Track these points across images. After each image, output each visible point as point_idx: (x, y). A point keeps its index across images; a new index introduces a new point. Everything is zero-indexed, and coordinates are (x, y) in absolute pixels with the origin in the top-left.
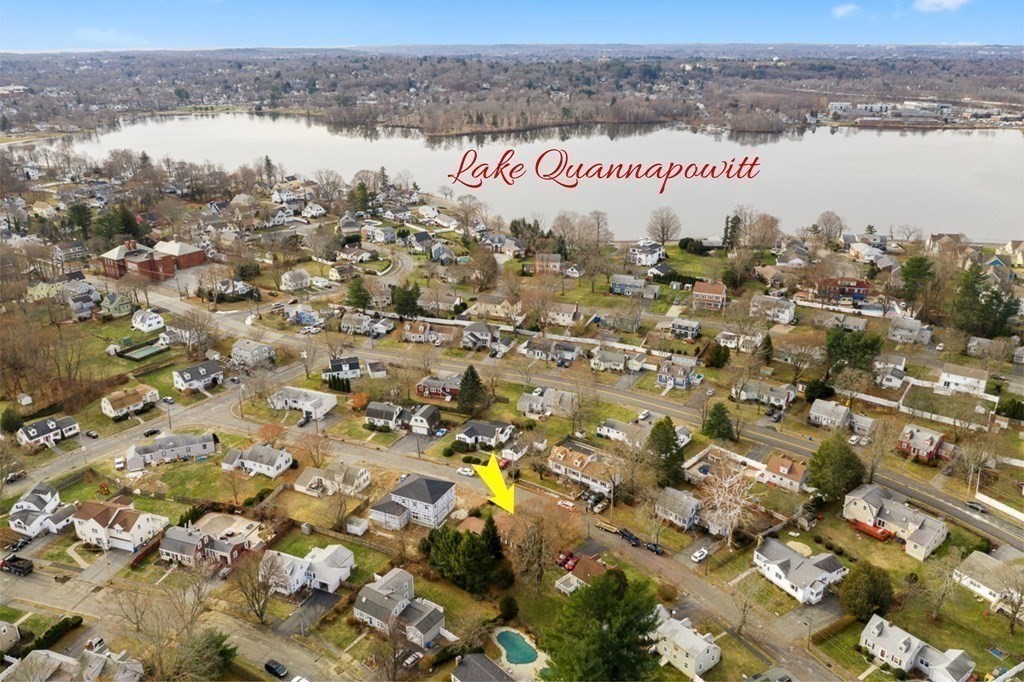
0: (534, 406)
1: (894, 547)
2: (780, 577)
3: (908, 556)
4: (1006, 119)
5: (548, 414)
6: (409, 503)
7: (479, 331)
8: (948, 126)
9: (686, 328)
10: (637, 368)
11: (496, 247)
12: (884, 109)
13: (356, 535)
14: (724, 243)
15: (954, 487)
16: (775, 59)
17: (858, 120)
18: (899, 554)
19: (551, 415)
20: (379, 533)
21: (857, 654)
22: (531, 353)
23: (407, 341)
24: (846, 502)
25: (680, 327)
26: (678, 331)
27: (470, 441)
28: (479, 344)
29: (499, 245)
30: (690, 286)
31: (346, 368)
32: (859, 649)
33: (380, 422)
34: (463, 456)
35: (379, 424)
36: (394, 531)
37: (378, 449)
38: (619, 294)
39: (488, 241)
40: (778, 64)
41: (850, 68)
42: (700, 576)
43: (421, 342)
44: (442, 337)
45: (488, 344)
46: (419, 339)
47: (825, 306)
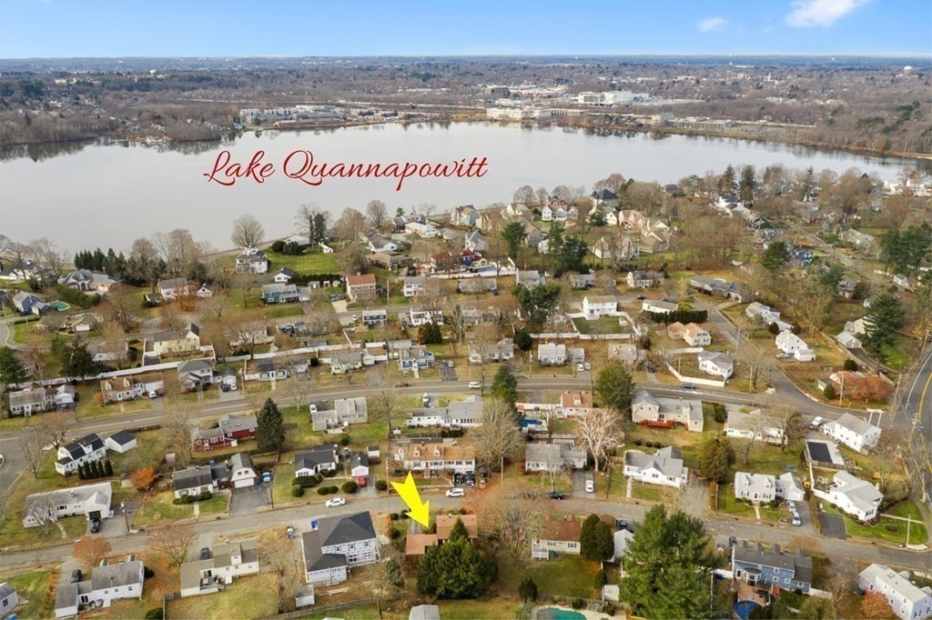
0: (330, 421)
1: (680, 429)
2: (657, 476)
3: (691, 432)
4: (385, 115)
5: (346, 424)
6: (344, 549)
7: (197, 369)
8: (349, 123)
9: (378, 317)
10: (372, 362)
11: (83, 285)
12: (288, 113)
13: (309, 606)
14: (311, 241)
15: (664, 379)
16: (152, 72)
17: (277, 123)
18: (686, 433)
19: (350, 425)
20: (331, 592)
21: (740, 504)
22: (265, 376)
23: (112, 402)
24: (634, 410)
25: (372, 318)
26: (370, 322)
27: (311, 472)
28: (203, 382)
29: (86, 282)
30: (328, 282)
31: (88, 450)
32: (739, 500)
33: (195, 491)
34: (315, 490)
35: (194, 494)
36: (342, 584)
37: (219, 518)
38: (275, 303)
39: (72, 280)
40: (158, 76)
41: (225, 79)
42: (604, 501)
43: (130, 400)
44: (152, 388)
45: (211, 380)
46: (127, 397)
47: (451, 276)
